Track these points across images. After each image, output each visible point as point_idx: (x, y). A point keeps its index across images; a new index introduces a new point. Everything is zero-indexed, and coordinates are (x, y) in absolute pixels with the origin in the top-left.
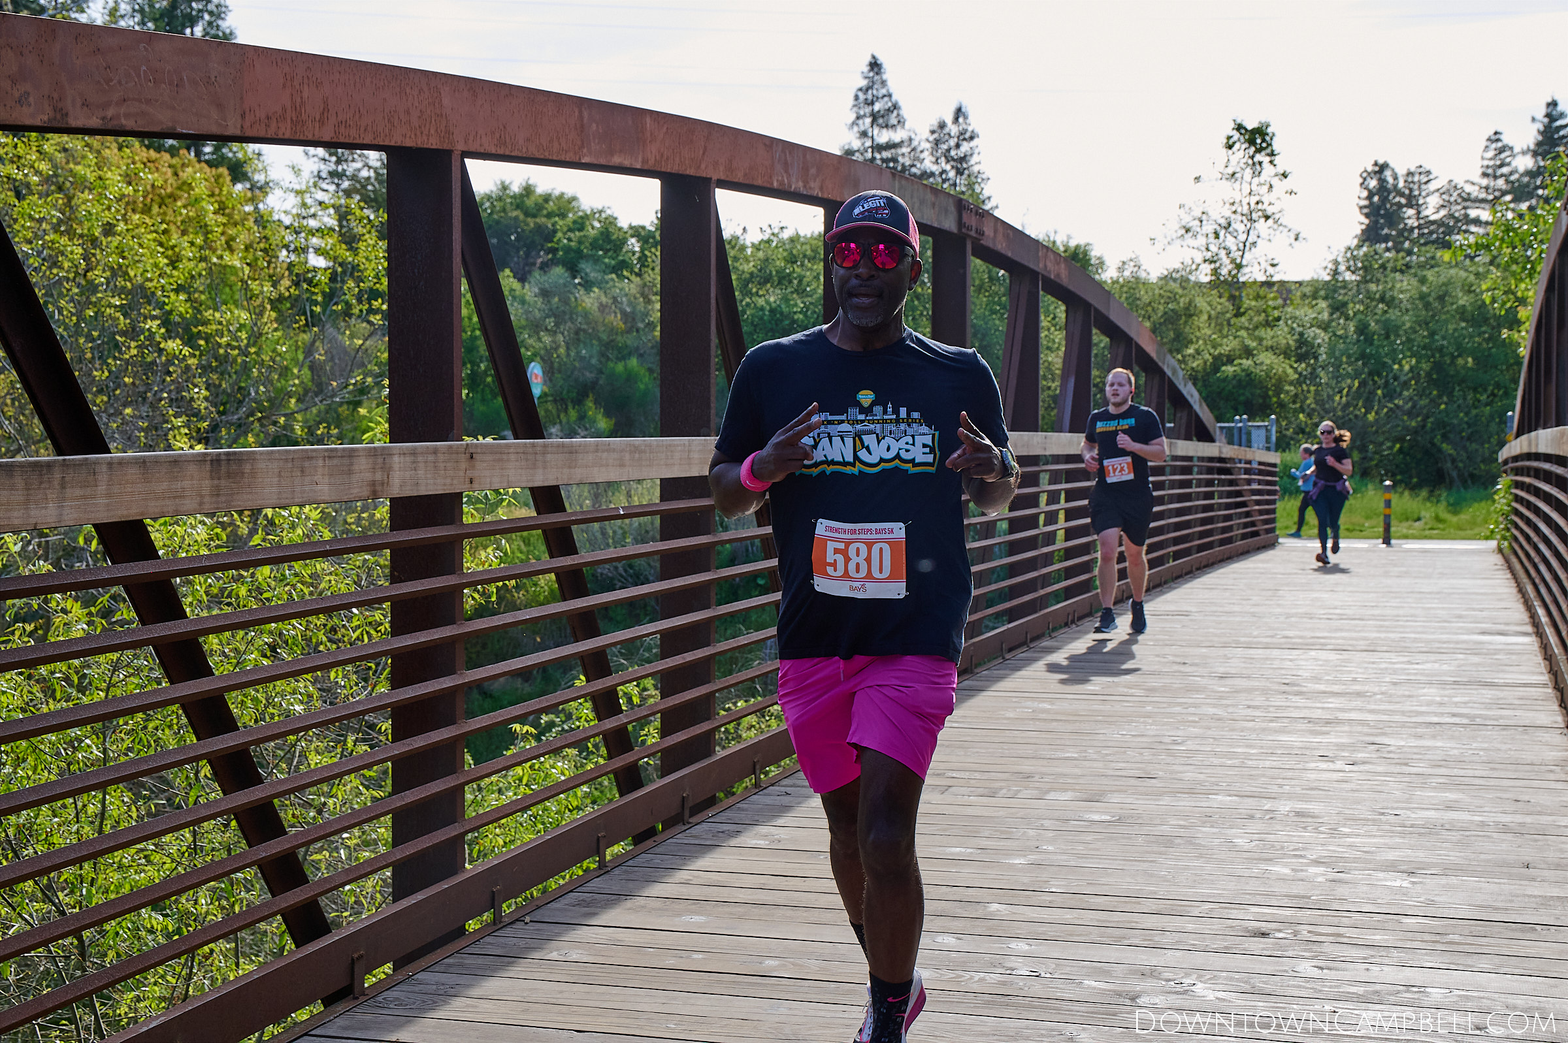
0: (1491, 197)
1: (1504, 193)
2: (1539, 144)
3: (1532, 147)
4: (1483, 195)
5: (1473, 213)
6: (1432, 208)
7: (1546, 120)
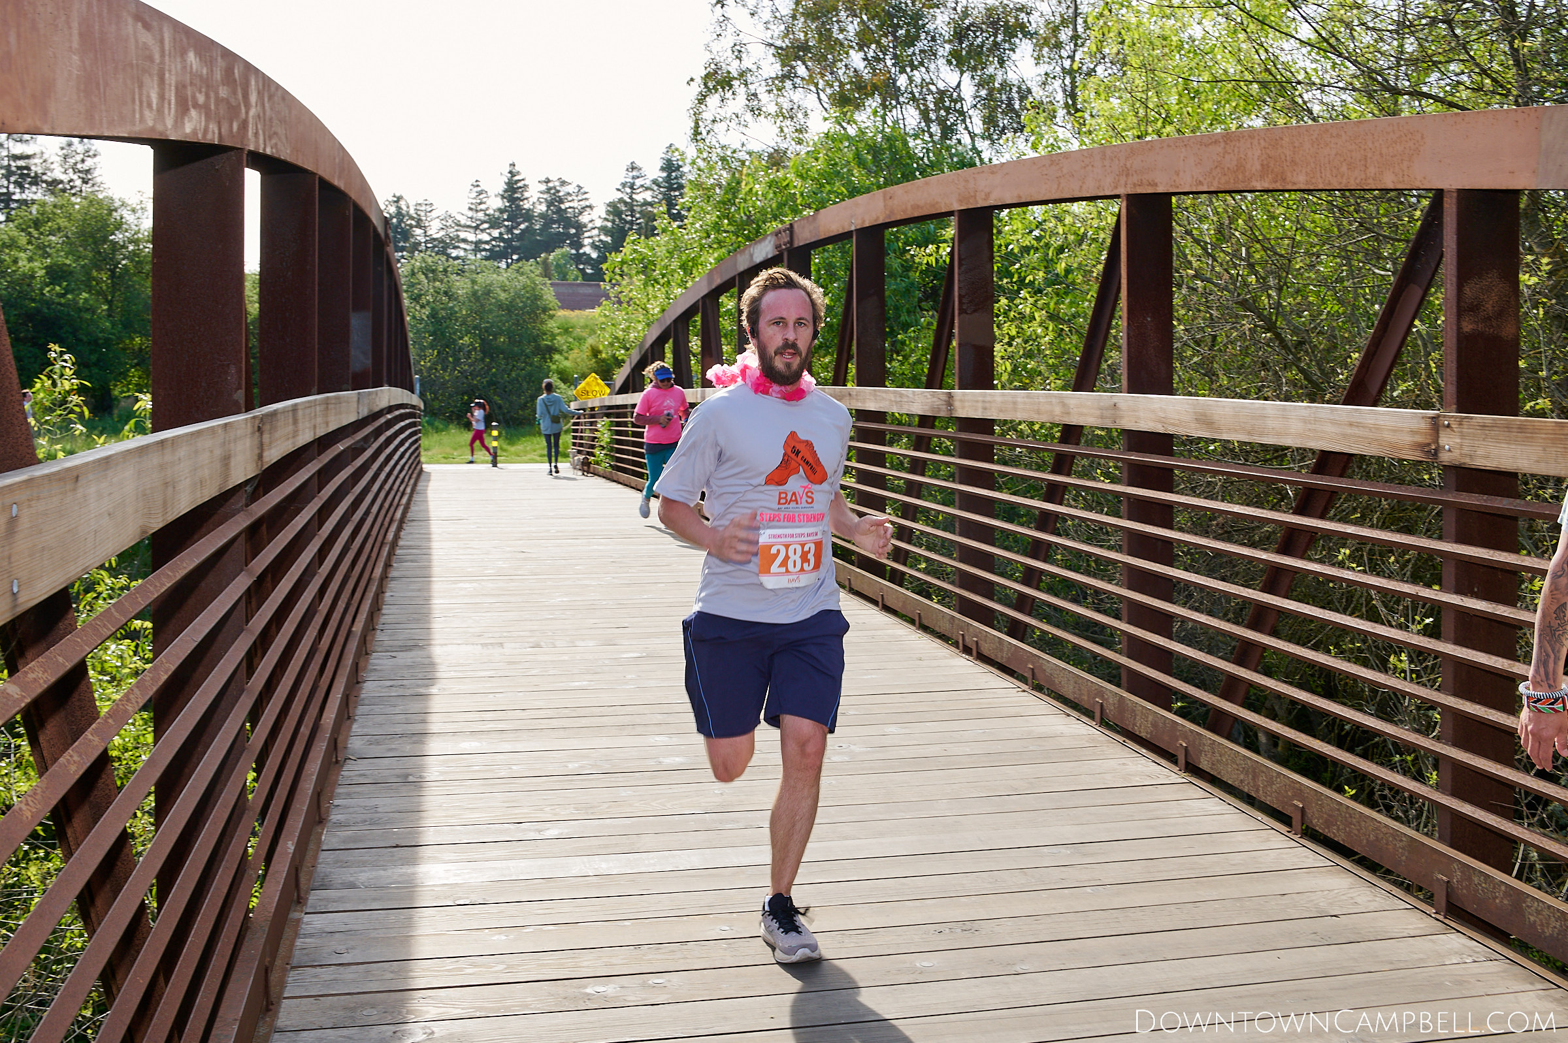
0: (474, 225)
1: (483, 222)
2: (506, 191)
3: (501, 193)
4: (469, 223)
5: (462, 235)
6: (435, 230)
7: (509, 175)
